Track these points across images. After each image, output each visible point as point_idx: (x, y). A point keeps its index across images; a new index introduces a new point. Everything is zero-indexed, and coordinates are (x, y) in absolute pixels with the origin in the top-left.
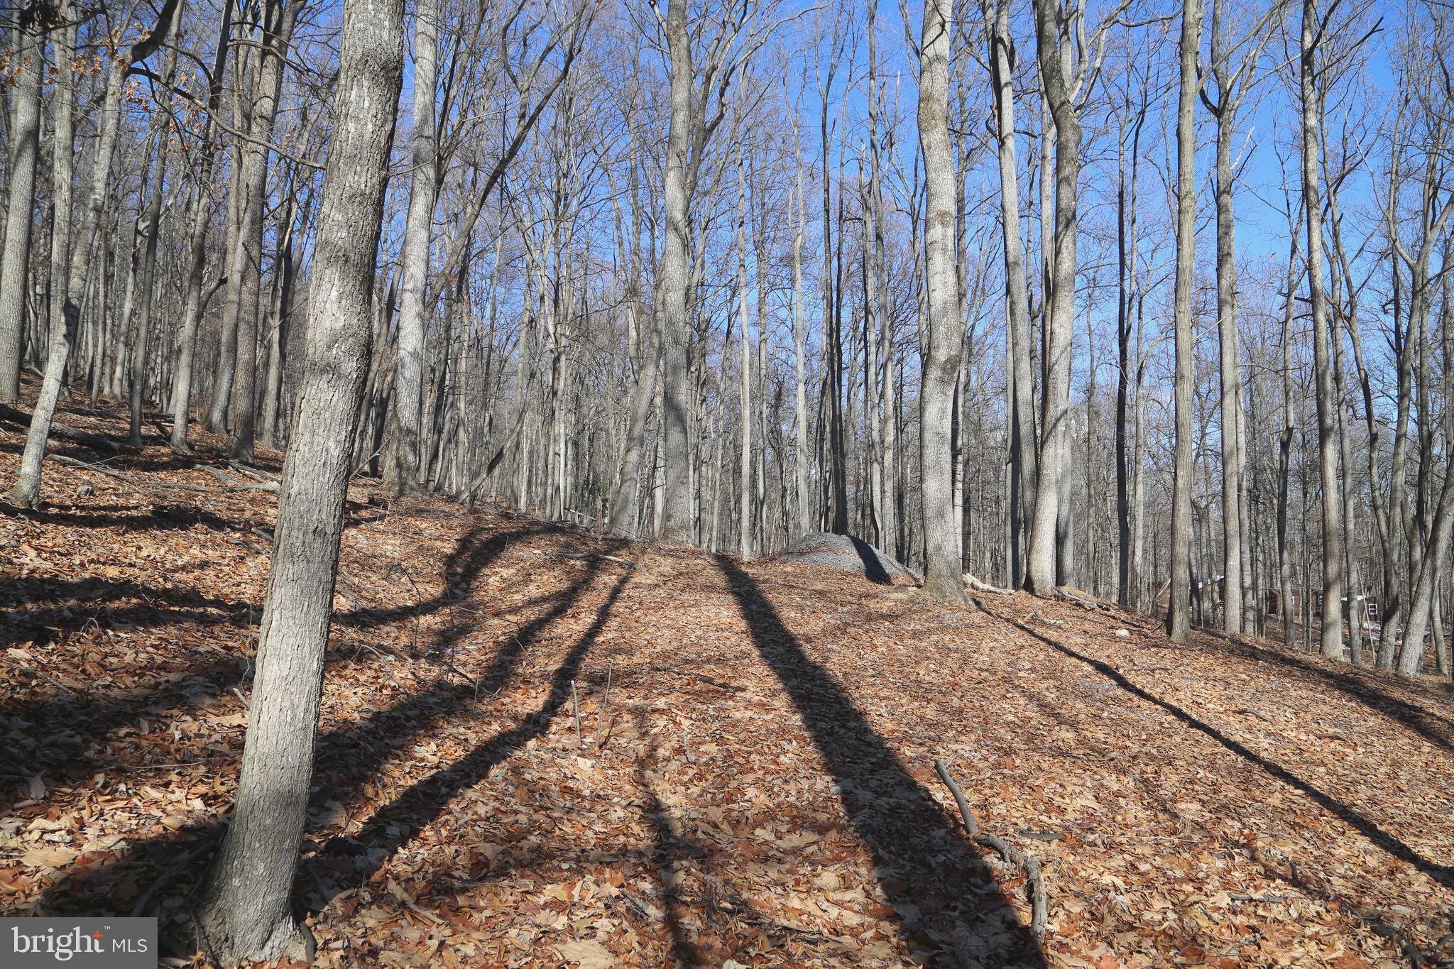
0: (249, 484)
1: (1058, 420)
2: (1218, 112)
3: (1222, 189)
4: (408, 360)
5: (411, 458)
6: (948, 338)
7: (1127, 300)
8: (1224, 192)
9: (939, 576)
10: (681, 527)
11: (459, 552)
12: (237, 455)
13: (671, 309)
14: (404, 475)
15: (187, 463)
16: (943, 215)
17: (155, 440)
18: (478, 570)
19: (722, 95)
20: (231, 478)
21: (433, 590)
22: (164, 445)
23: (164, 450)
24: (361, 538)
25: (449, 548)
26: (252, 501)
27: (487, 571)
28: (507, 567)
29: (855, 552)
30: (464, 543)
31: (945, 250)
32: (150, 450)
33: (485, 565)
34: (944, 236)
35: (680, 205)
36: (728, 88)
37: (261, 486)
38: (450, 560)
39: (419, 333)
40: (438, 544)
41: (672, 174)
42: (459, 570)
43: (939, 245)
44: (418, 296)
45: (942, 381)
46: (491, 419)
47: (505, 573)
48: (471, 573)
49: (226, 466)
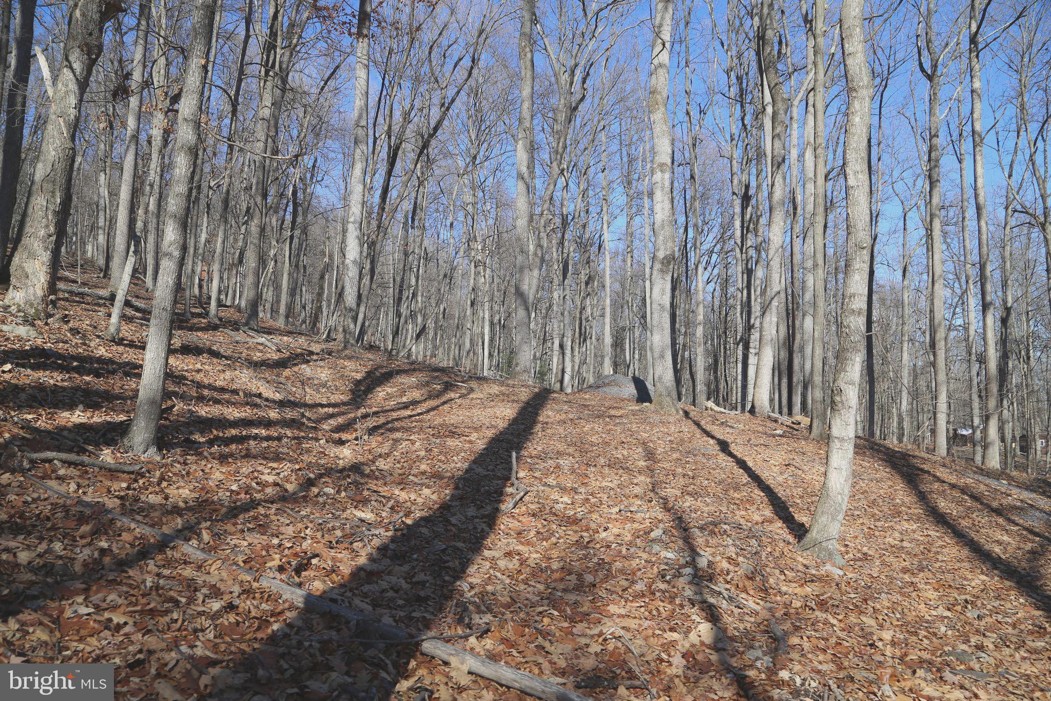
0: (248, 339)
1: (772, 299)
2: (930, 78)
3: (933, 134)
4: (351, 265)
5: (352, 326)
6: (665, 244)
7: (874, 215)
8: (935, 136)
9: (660, 395)
10: (524, 371)
11: (365, 379)
12: (247, 324)
13: (519, 230)
14: (348, 336)
15: (215, 328)
16: (662, 165)
17: (199, 315)
18: (374, 388)
19: (584, 82)
20: (240, 336)
21: (344, 398)
22: (204, 318)
23: (203, 321)
24: (308, 370)
25: (359, 376)
26: (248, 349)
27: (379, 389)
28: (391, 387)
29: (633, 386)
30: (369, 373)
31: (663, 188)
32: (196, 320)
33: (379, 386)
34: (663, 179)
35: (525, 163)
36: (589, 78)
37: (255, 341)
38: (358, 383)
39: (358, 249)
40: (354, 374)
41: (520, 142)
42: (363, 388)
43: (659, 185)
44: (357, 225)
45: (662, 271)
46: (445, 309)
47: (389, 390)
48: (369, 390)
49: (238, 330)
